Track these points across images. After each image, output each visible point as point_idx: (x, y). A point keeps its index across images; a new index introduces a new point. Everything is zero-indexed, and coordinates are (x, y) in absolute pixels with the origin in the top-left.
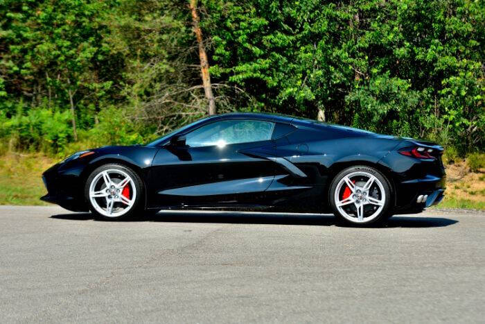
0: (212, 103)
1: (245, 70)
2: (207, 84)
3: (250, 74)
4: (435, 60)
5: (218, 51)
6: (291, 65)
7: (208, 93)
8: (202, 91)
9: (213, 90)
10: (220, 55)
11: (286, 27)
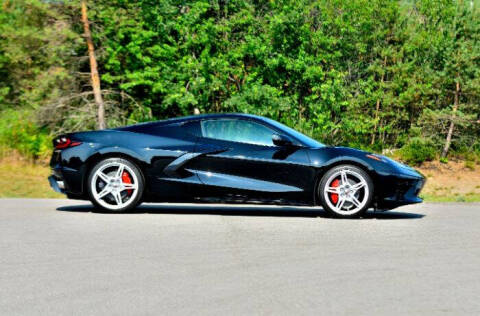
0: (101, 107)
1: (136, 78)
2: (97, 90)
3: (142, 81)
4: (303, 70)
5: (111, 61)
6: (175, 73)
7: (98, 99)
8: (92, 97)
9: (103, 96)
10: (113, 64)
11: (170, 39)
